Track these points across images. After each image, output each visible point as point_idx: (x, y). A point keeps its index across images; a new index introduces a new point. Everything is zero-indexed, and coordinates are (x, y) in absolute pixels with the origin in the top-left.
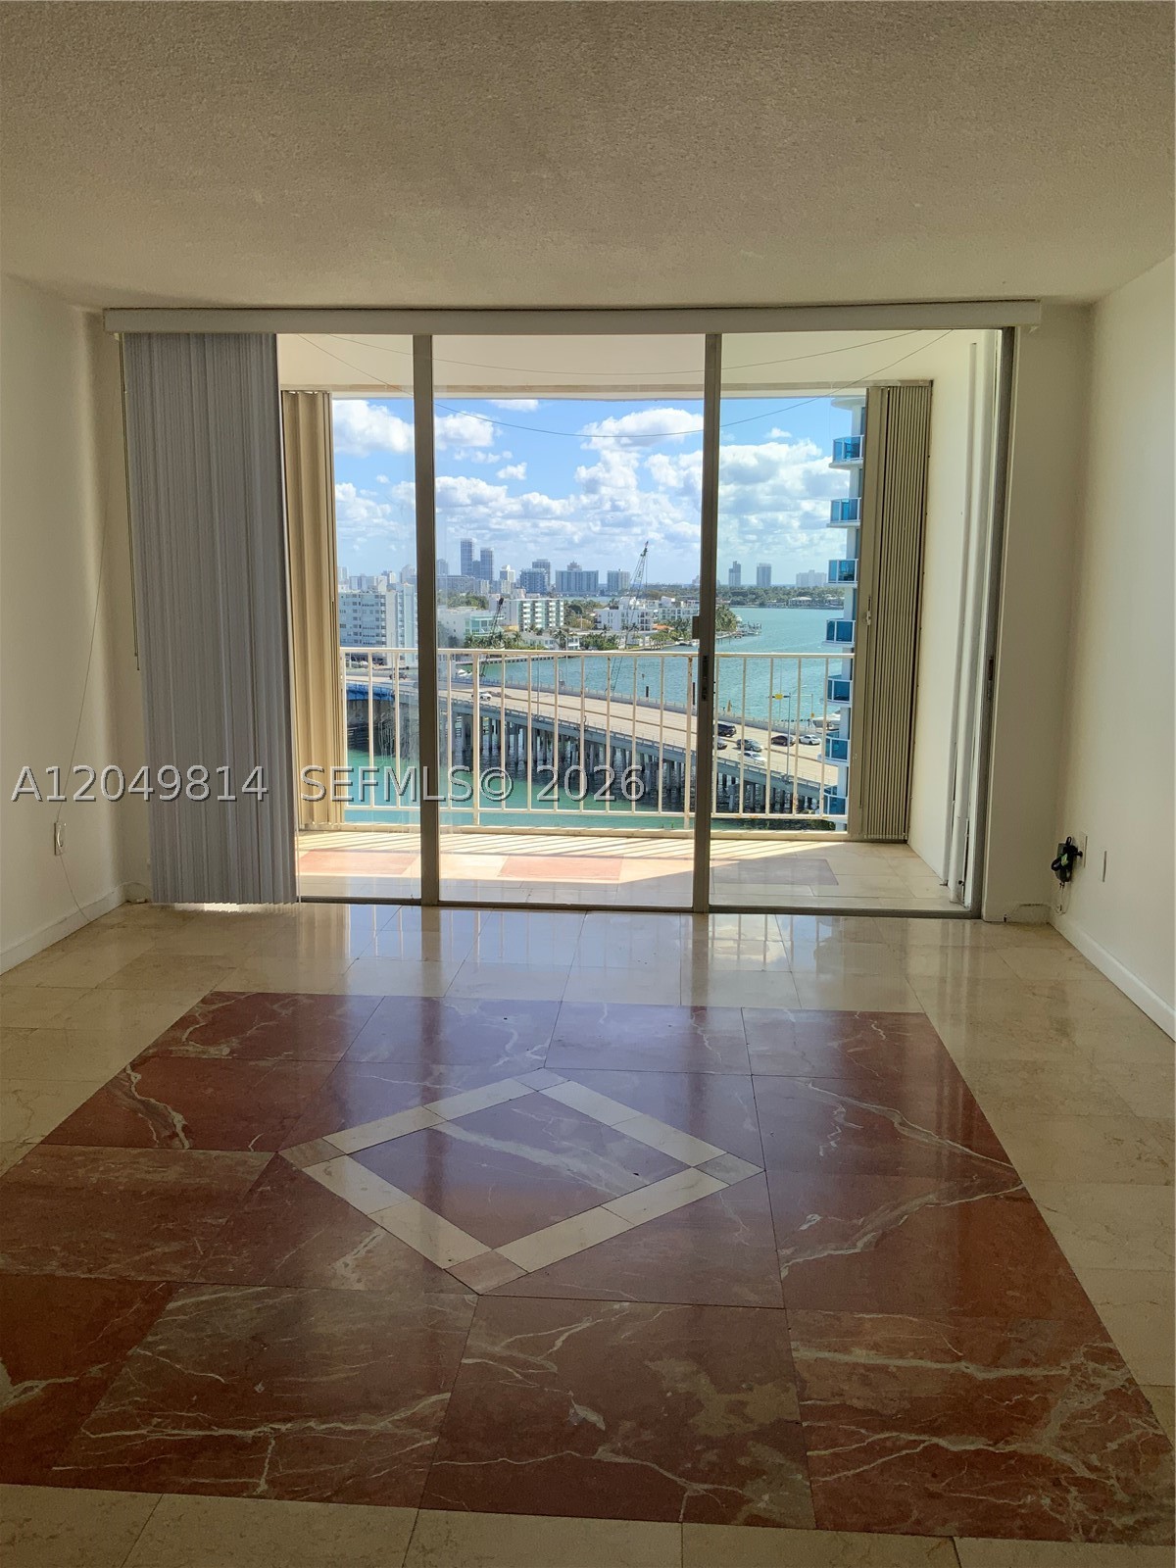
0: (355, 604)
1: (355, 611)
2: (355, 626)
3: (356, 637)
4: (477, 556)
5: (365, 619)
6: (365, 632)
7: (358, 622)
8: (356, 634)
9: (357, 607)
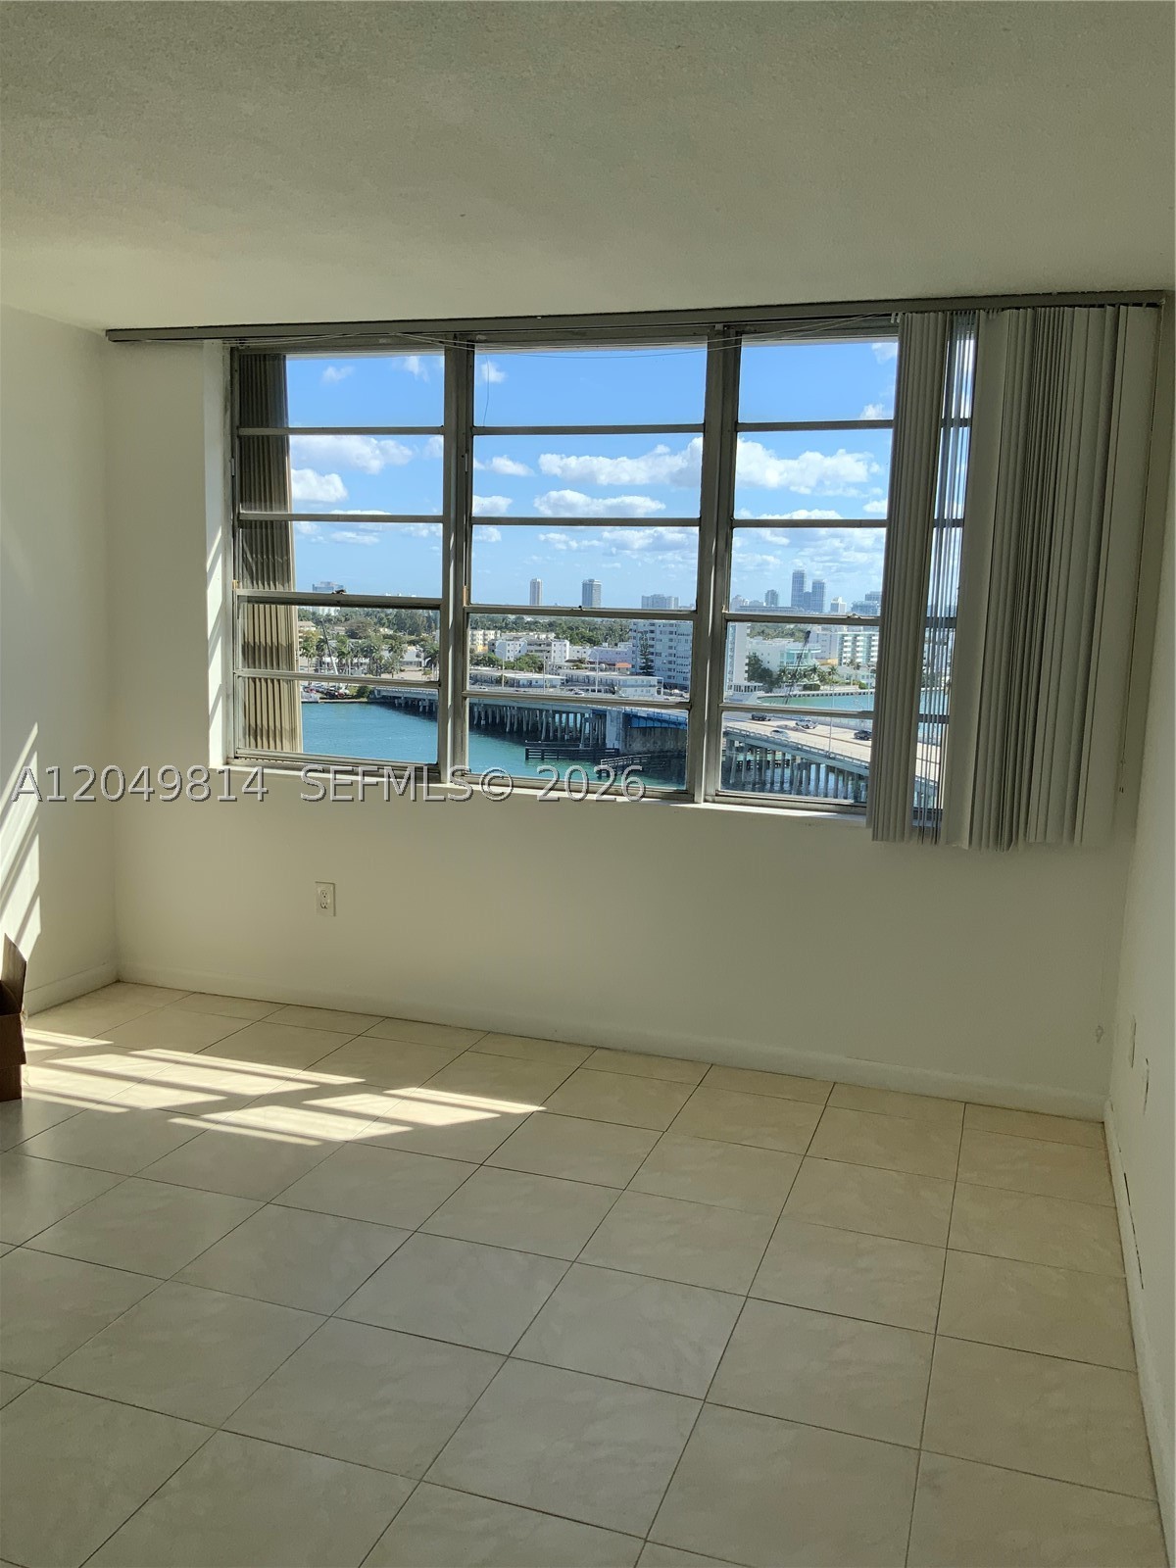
0: (671, 633)
1: (671, 640)
2: (670, 655)
3: (670, 666)
4: (808, 588)
5: (680, 648)
6: (679, 661)
7: (673, 651)
8: (670, 662)
9: (673, 636)
